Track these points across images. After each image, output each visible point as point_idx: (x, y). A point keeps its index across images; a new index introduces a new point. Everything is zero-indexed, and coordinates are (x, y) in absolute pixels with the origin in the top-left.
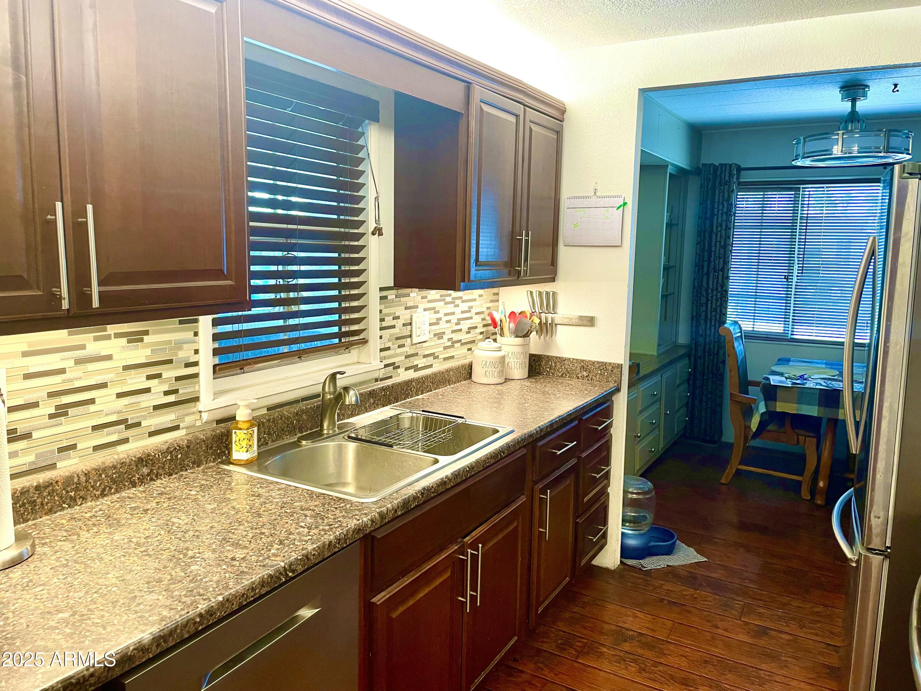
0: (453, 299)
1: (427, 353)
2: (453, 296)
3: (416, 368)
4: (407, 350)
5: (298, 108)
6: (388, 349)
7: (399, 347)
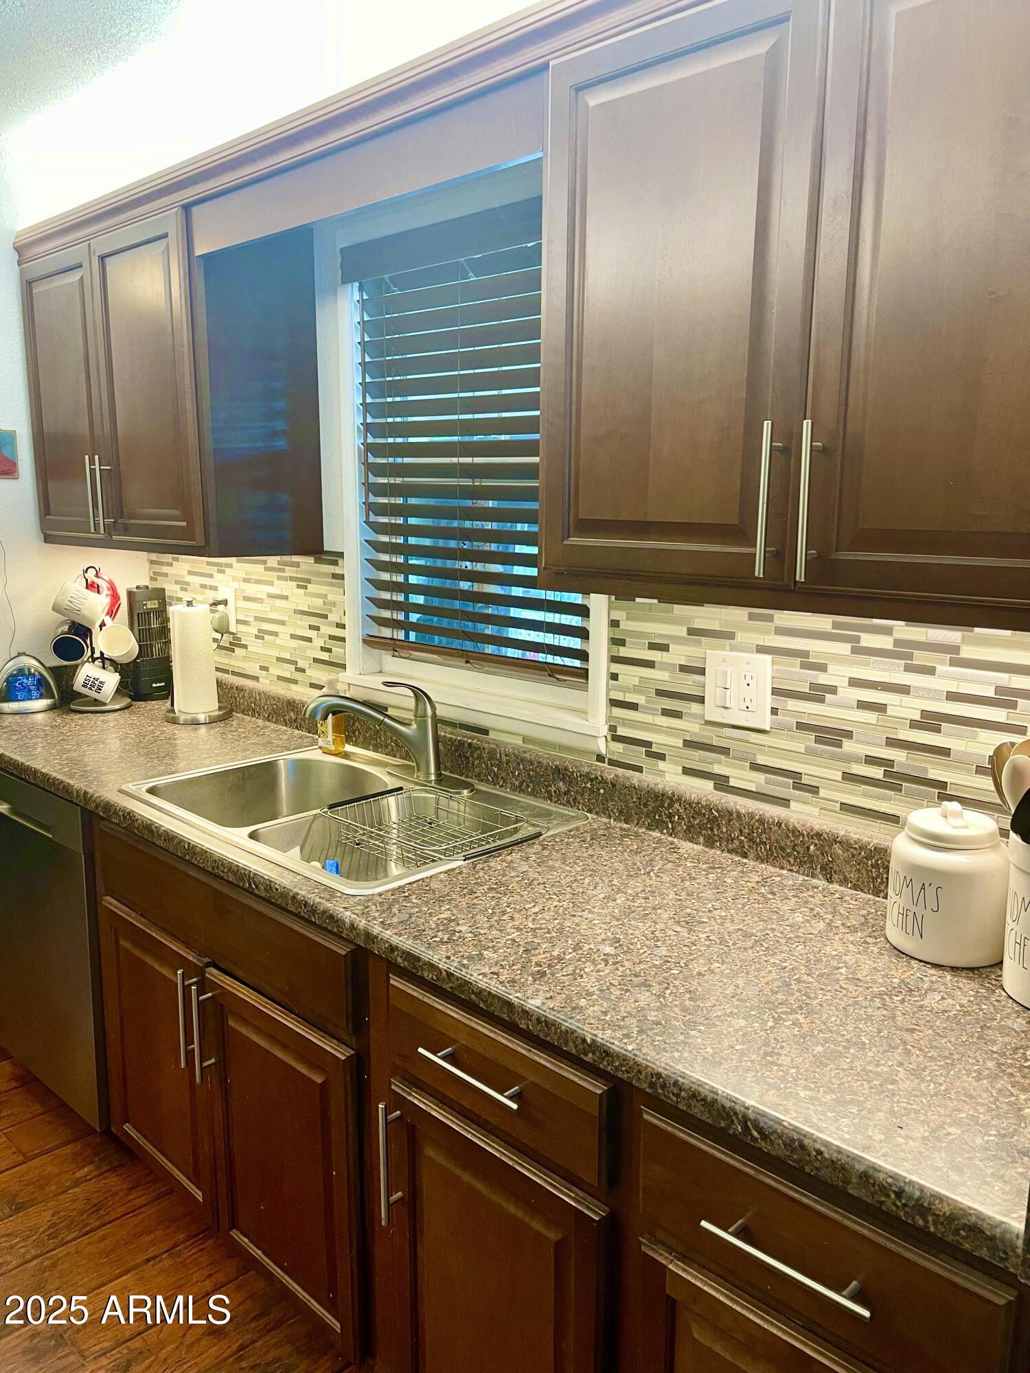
0: (897, 643)
1: (761, 760)
2: (896, 635)
3: (722, 783)
4: (691, 728)
5: (480, 267)
6: (633, 707)
7: (666, 713)
